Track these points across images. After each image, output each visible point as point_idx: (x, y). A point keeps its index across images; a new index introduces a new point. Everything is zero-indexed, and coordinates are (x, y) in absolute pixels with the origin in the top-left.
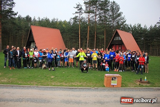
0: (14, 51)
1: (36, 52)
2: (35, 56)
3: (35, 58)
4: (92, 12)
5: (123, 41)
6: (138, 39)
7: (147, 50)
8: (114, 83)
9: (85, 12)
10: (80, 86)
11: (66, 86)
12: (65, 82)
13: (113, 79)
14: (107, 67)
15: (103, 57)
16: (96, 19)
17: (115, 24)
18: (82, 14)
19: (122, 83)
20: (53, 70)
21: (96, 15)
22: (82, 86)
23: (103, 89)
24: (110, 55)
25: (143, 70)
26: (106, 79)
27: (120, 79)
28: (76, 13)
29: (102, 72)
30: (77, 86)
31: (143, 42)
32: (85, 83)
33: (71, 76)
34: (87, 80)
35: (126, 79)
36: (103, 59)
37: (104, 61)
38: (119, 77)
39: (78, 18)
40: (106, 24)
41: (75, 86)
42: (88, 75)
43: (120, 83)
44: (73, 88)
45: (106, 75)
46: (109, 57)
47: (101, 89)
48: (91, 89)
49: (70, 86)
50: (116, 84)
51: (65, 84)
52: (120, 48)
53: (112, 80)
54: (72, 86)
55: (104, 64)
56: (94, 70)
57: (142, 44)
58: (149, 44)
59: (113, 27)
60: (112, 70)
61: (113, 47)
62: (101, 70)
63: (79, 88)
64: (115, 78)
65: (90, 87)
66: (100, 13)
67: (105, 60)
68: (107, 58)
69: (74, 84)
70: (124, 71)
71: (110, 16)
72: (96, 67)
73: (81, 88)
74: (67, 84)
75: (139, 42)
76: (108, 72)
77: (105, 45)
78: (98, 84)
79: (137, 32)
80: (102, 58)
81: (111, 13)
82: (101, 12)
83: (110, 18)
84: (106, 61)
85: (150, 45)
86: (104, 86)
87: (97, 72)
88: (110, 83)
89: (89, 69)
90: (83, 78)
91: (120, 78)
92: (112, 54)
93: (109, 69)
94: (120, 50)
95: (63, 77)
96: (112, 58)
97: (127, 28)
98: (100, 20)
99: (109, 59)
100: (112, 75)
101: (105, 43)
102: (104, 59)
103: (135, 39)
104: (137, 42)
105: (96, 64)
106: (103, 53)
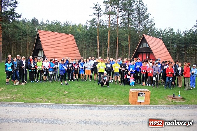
0: (19, 61)
1: (46, 62)
2: (45, 67)
3: (45, 69)
4: (113, 13)
5: (151, 48)
6: (169, 46)
7: (181, 60)
8: (141, 99)
9: (104, 14)
10: (99, 103)
11: (83, 103)
12: (81, 99)
13: (140, 94)
15: (127, 68)
16: (118, 21)
17: (141, 28)
18: (100, 16)
19: (151, 100)
20: (67, 84)
21: (118, 17)
22: (101, 103)
23: (128, 106)
24: (136, 66)
26: (131, 95)
27: (149, 95)
28: (94, 14)
29: (127, 86)
30: (96, 103)
31: (175, 50)
32: (106, 99)
33: (89, 91)
34: (108, 96)
35: (155, 94)
36: (127, 71)
37: (129, 73)
38: (147, 92)
39: (96, 21)
40: (131, 28)
41: (93, 103)
42: (109, 90)
43: (149, 100)
44: (91, 106)
45: (132, 90)
46: (135, 68)
47: (125, 107)
48: (113, 106)
49: (87, 104)
50: (144, 101)
51: (81, 101)
52: (148, 57)
53: (139, 96)
54: (90, 104)
56: (117, 84)
57: (175, 53)
58: (183, 52)
59: (139, 32)
61: (139, 56)
63: (99, 106)
64: (143, 93)
65: (112, 105)
66: (123, 15)
68: (132, 69)
69: (91, 101)
71: (136, 18)
72: (119, 80)
73: (100, 106)
74: (83, 101)
75: (171, 50)
76: (134, 86)
77: (129, 54)
78: (121, 101)
79: (169, 38)
81: (136, 15)
82: (124, 13)
83: (135, 21)
85: (184, 54)
86: (129, 104)
87: (120, 86)
88: (136, 100)
90: (104, 93)
91: (149, 93)
93: (135, 83)
95: (78, 93)
97: (156, 33)
98: (123, 23)
99: (135, 71)
100: (139, 90)
101: (129, 51)
103: (167, 46)
104: (168, 49)
105: (118, 77)
106: (128, 63)
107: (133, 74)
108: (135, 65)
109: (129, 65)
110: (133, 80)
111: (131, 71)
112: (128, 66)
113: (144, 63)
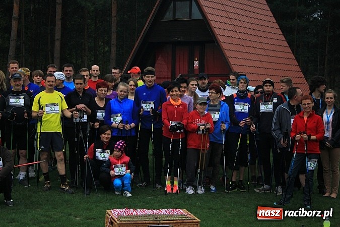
5: (213, 24)
6: (292, 16)
14: (120, 170)
15: (100, 114)
24: (137, 103)
25: (316, 184)
29: (96, 196)
36: (97, 125)
37: (106, 137)
38: (183, 222)
46: (134, 113)
52: (196, 64)
55: (103, 155)
56: (50, 188)
60: (148, 184)
62: (90, 189)
67: (113, 129)
68: (120, 118)
70: (213, 188)
72: (61, 168)
76: (129, 195)
80: (92, 118)
84: (118, 134)
87: (67, 197)
89: (21, 182)
92: (148, 100)
93: (133, 182)
94: (197, 73)
96: (147, 117)
99: (133, 125)
100: (149, 212)
101: (113, 36)
102: (106, 122)
104: (286, 31)
105: (59, 155)
106: (102, 91)
107: (123, 139)
108: (131, 98)
109: (107, 100)
110: (124, 168)
111: (115, 124)
112: (101, 104)
113: (176, 89)
